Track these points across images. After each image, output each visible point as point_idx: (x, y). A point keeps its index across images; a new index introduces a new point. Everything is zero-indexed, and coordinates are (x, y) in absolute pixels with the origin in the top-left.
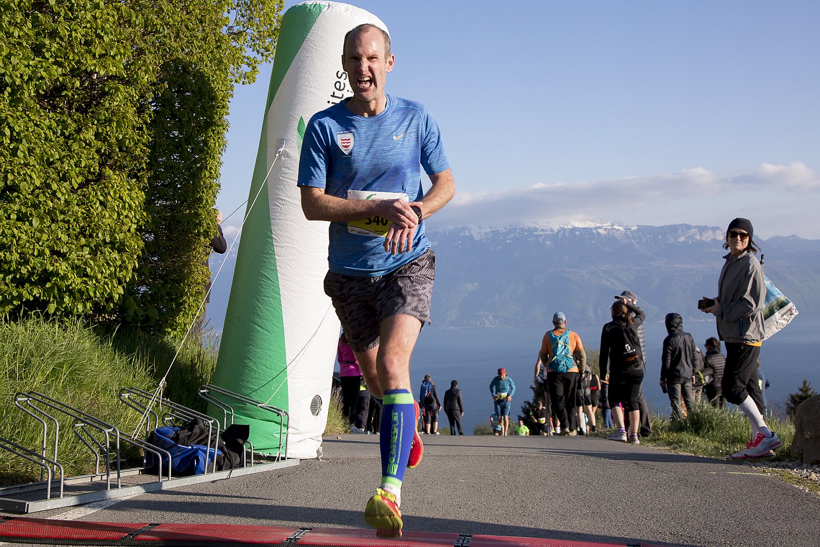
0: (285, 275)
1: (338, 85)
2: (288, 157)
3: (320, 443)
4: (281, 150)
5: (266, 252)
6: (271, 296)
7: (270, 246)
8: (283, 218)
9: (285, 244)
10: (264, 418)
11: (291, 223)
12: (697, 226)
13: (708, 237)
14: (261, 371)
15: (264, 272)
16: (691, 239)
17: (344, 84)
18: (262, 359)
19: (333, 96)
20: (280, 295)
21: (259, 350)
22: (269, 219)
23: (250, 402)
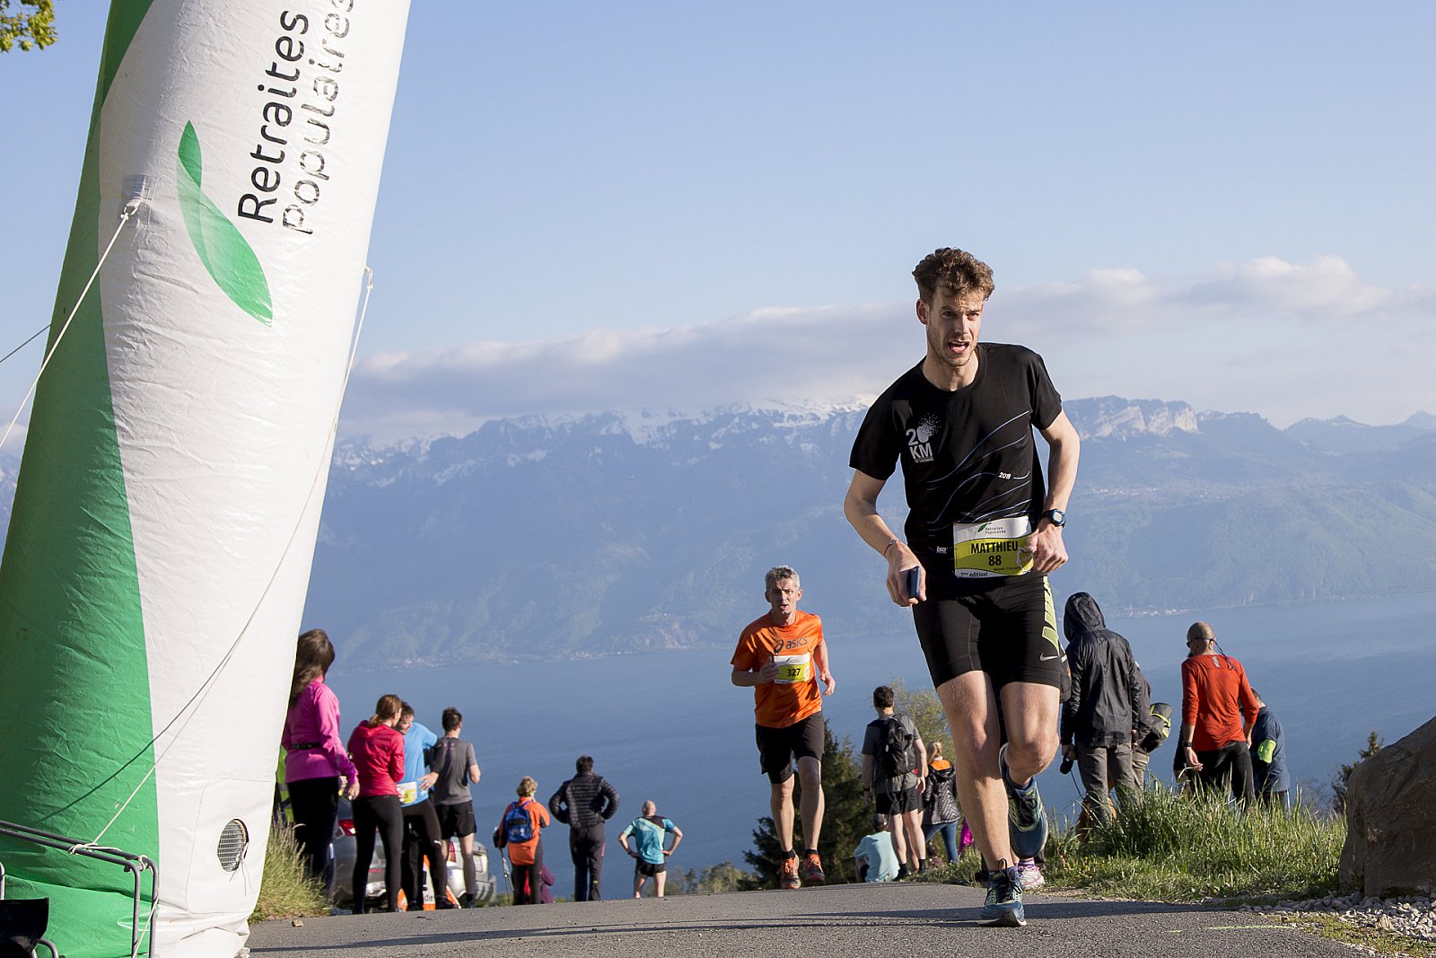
0: (149, 519)
1: (284, 46)
2: (158, 223)
3: (243, 940)
4: (136, 204)
5: (97, 463)
6: (112, 572)
7: (108, 447)
8: (143, 379)
9: (148, 442)
10: (92, 883)
11: (166, 389)
12: (1137, 400)
13: (1161, 424)
14: (86, 765)
15: (92, 511)
16: (1125, 431)
17: (301, 44)
18: (87, 734)
19: (273, 72)
20: (135, 570)
21: (81, 712)
22: (104, 378)
23: (55, 842)
